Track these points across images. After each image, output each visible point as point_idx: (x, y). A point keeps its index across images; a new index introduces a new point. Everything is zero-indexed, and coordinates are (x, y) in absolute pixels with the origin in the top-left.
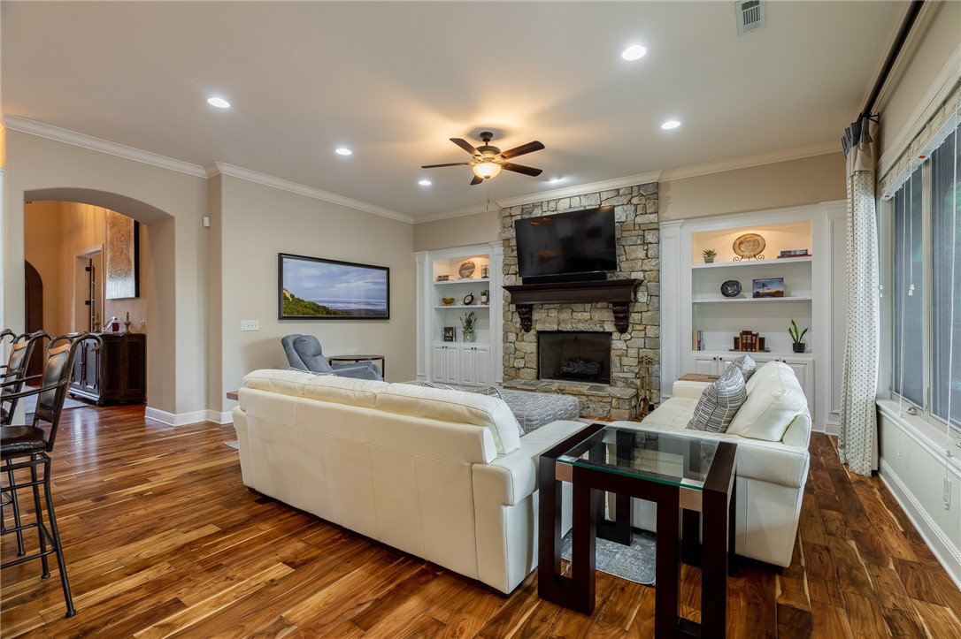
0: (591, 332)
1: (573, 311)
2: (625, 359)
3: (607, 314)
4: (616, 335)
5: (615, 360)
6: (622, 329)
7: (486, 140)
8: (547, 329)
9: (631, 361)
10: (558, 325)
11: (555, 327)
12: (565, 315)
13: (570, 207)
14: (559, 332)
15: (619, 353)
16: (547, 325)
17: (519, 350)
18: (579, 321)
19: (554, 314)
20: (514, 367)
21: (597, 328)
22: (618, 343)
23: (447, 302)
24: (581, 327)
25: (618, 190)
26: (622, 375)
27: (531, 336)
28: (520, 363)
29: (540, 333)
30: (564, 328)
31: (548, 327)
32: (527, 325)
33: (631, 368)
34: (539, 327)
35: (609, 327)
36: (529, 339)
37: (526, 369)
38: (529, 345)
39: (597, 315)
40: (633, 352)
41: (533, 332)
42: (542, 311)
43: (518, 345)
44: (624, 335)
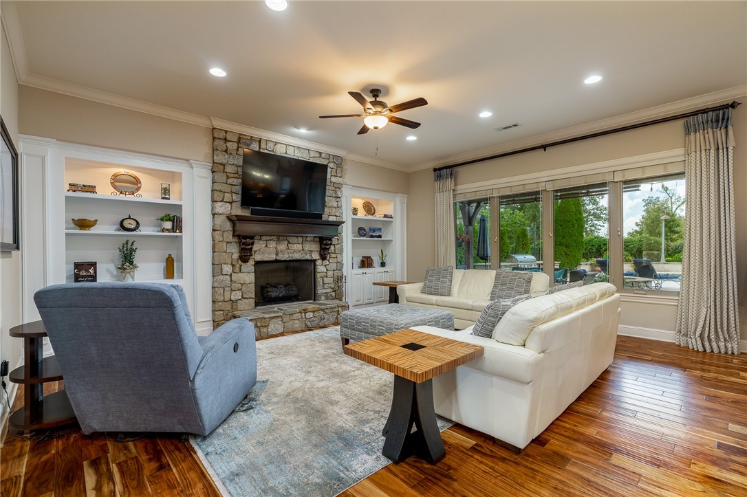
0: (303, 260)
1: (289, 243)
2: (325, 279)
3: (314, 246)
4: (319, 262)
5: (319, 281)
6: (323, 258)
7: (376, 96)
8: (266, 259)
9: (329, 280)
10: (277, 255)
11: (273, 257)
12: (282, 246)
13: (286, 153)
14: (276, 261)
15: (322, 275)
16: (266, 255)
17: (235, 282)
18: (295, 251)
19: (272, 245)
20: (231, 300)
21: (308, 257)
22: (321, 269)
23: (83, 224)
24: (297, 256)
25: (320, 153)
26: (324, 291)
27: (249, 266)
28: (236, 295)
29: (257, 263)
30: (281, 257)
31: (267, 257)
32: (244, 257)
33: (330, 285)
34: (258, 257)
35: (316, 256)
36: (248, 270)
37: (244, 300)
38: (247, 276)
39: (308, 247)
40: (330, 273)
41: (251, 262)
42: (261, 242)
43: (234, 277)
44: (324, 262)
